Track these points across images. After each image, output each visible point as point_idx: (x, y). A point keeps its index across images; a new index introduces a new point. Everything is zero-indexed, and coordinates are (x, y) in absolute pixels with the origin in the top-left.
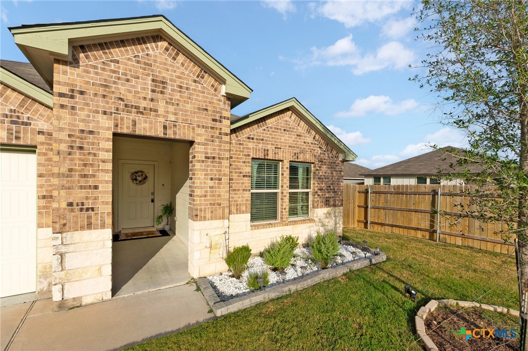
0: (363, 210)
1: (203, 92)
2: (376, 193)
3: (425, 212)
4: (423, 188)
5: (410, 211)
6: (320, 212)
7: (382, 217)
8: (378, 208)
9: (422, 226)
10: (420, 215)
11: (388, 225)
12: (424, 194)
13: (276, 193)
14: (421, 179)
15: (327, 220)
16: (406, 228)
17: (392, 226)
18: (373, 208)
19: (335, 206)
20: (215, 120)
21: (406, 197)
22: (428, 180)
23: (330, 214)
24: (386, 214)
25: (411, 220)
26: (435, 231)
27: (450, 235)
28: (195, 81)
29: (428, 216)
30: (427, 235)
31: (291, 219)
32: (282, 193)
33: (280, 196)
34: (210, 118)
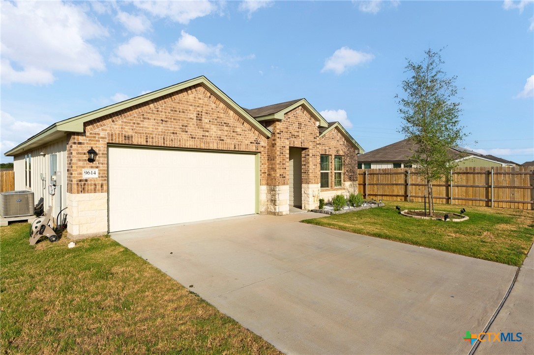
0: (362, 186)
1: (311, 126)
2: (371, 174)
3: (401, 184)
4: (399, 170)
5: (393, 185)
6: (347, 184)
7: (376, 190)
8: (373, 185)
9: (400, 194)
10: (399, 187)
11: (380, 195)
12: (401, 173)
13: (328, 173)
14: (397, 164)
15: (350, 189)
16: (391, 196)
17: (382, 195)
18: (369, 184)
19: (354, 180)
20: (314, 138)
21: (390, 176)
22: (402, 166)
23: (351, 185)
24: (378, 188)
25: (393, 190)
26: (408, 196)
27: (415, 197)
28: (309, 122)
29: (403, 187)
30: (403, 198)
31: (336, 187)
32: (332, 173)
33: (330, 174)
34: (313, 137)
